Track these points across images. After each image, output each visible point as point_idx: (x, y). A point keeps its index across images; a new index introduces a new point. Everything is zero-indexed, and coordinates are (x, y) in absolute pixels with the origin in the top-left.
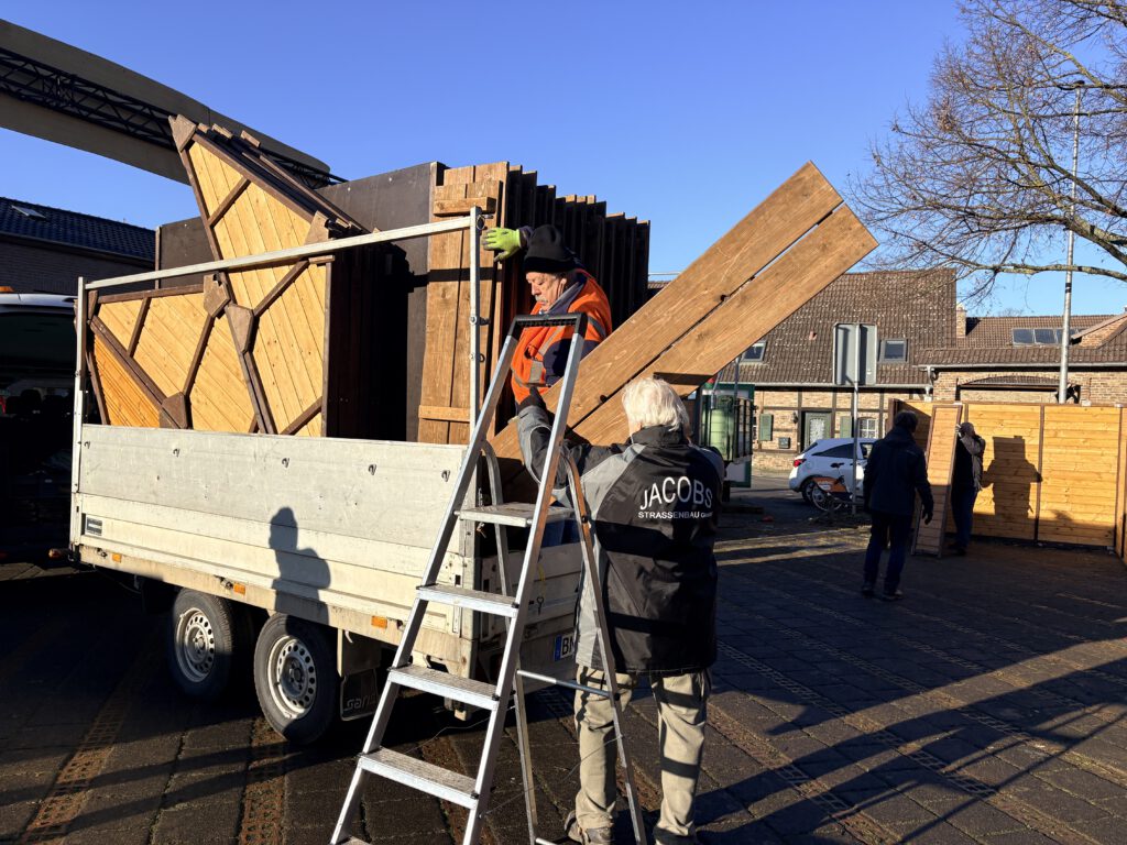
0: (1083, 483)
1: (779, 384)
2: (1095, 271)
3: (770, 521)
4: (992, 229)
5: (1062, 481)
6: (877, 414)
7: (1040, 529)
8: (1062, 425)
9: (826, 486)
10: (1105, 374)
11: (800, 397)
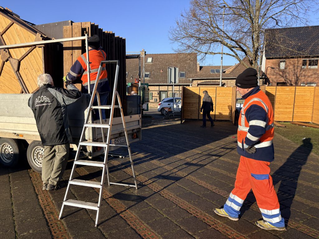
0: (225, 105)
1: (154, 84)
2: (228, 54)
3: (153, 119)
4: (205, 43)
5: (220, 105)
6: (178, 92)
7: (216, 117)
8: (221, 92)
9: (167, 110)
10: (231, 80)
11: (159, 87)
